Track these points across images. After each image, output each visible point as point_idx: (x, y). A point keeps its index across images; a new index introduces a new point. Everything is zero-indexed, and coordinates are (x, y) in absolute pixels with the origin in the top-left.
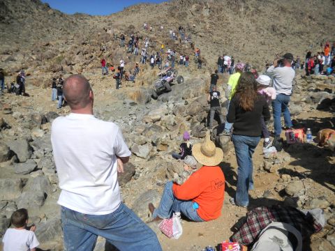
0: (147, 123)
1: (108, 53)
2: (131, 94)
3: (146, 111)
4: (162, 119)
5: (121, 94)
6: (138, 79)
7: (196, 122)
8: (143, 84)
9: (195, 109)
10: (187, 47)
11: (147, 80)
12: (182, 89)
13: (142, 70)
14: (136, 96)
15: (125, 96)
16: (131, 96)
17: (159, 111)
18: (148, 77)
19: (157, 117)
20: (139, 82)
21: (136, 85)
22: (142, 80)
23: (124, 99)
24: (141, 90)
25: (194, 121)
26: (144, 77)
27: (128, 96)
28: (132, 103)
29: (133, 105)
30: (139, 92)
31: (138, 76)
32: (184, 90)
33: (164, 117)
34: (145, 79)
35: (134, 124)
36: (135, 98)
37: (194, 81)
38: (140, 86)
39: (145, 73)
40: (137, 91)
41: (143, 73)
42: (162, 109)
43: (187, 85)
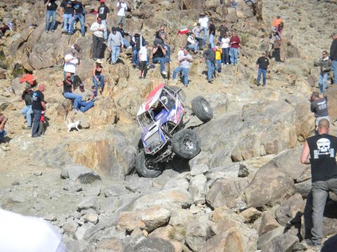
0: (128, 233)
1: (17, 37)
2: (84, 149)
3: (128, 197)
4: (174, 221)
5: (55, 150)
6: (104, 106)
8: (116, 120)
9: (270, 190)
10: (240, 14)
11: (128, 110)
12: (231, 133)
13: (114, 82)
14: (96, 154)
15: (67, 156)
16: (84, 154)
17: (163, 197)
18: (131, 102)
19: (160, 215)
20: (106, 116)
21: (98, 125)
22: (114, 109)
23: (61, 165)
24: (111, 137)
25: (267, 224)
26: (119, 100)
27: (75, 157)
28: (86, 175)
29: (89, 182)
30: (106, 143)
31: (104, 97)
32: (237, 135)
33: (180, 214)
34: (123, 105)
35: (92, 235)
36: (93, 161)
37: (265, 109)
38: (107, 125)
39: (123, 88)
40: (100, 142)
41: (116, 88)
42: (174, 192)
43: (243, 121)
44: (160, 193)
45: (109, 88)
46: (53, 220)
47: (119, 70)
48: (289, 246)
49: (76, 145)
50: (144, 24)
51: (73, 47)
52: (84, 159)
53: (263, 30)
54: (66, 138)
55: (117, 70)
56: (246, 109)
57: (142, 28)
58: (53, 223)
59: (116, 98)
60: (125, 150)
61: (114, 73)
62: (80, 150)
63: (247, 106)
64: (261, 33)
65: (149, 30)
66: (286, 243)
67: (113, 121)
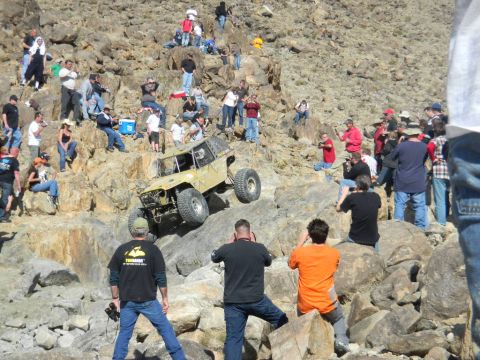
0: (141, 338)
2: (51, 240)
6: (76, 184)
7: (368, 312)
8: (93, 206)
9: (353, 272)
10: (250, 80)
11: (108, 193)
12: (260, 225)
13: (88, 154)
14: (68, 248)
15: (26, 250)
16: (52, 248)
17: (188, 291)
18: (113, 181)
19: (187, 314)
20: (78, 198)
21: (67, 211)
22: (90, 190)
23: (18, 262)
24: (89, 226)
25: (363, 308)
26: (96, 178)
27: (38, 252)
28: (59, 272)
29: (63, 284)
30: (84, 234)
31: (74, 174)
32: (270, 226)
33: (213, 314)
34: (102, 187)
35: (85, 344)
36: (65, 258)
37: (307, 193)
38: (80, 212)
39: (100, 163)
40: (74, 231)
41: (90, 162)
42: (203, 284)
43: (278, 207)
44: (183, 286)
45: (81, 162)
46: (21, 327)
47: (96, 137)
48: (412, 322)
49: (39, 235)
50: (122, 83)
51: (28, 104)
52: (53, 255)
53: (283, 102)
54: (23, 226)
55: (92, 137)
56: (282, 192)
57: (119, 88)
58: (21, 330)
59: (92, 176)
60: (109, 245)
61: (87, 141)
62: (45, 241)
63: (283, 188)
64: (281, 106)
65: (130, 92)
66: (407, 320)
67: (89, 206)
